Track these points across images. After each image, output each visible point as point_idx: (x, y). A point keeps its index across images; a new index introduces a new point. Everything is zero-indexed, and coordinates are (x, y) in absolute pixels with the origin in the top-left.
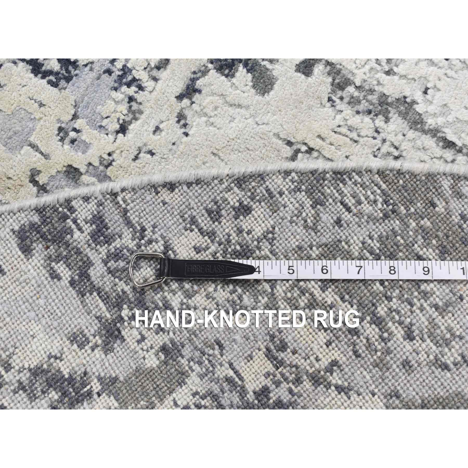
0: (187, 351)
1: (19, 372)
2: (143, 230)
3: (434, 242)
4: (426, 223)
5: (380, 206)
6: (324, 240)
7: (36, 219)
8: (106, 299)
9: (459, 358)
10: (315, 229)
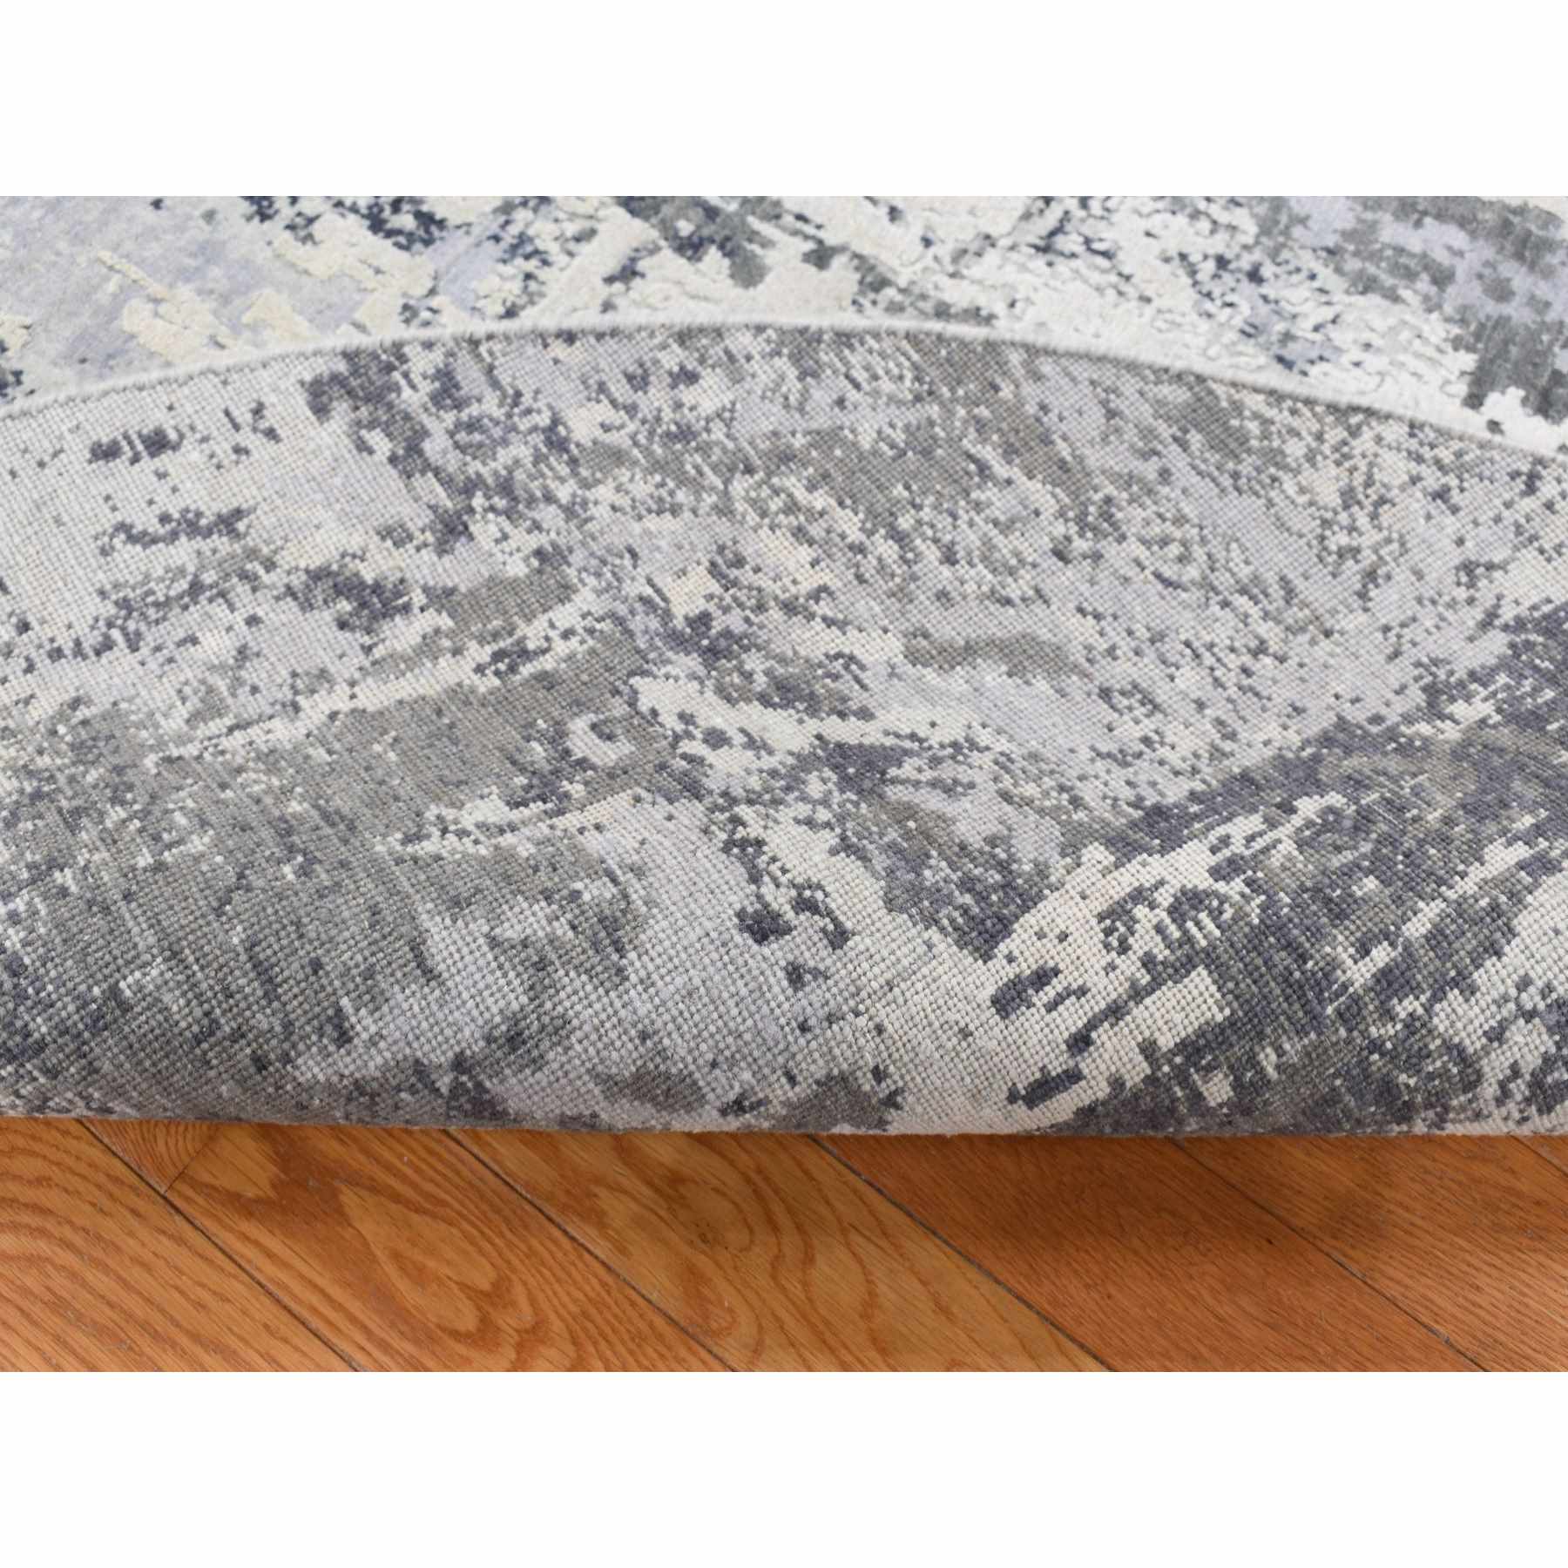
0: (578, 558)
1: (289, 573)
2: (518, 394)
3: (995, 437)
4: (983, 412)
5: (908, 383)
6: (814, 425)
7: (342, 367)
8: (447, 482)
9: (1031, 593)
10: (801, 409)
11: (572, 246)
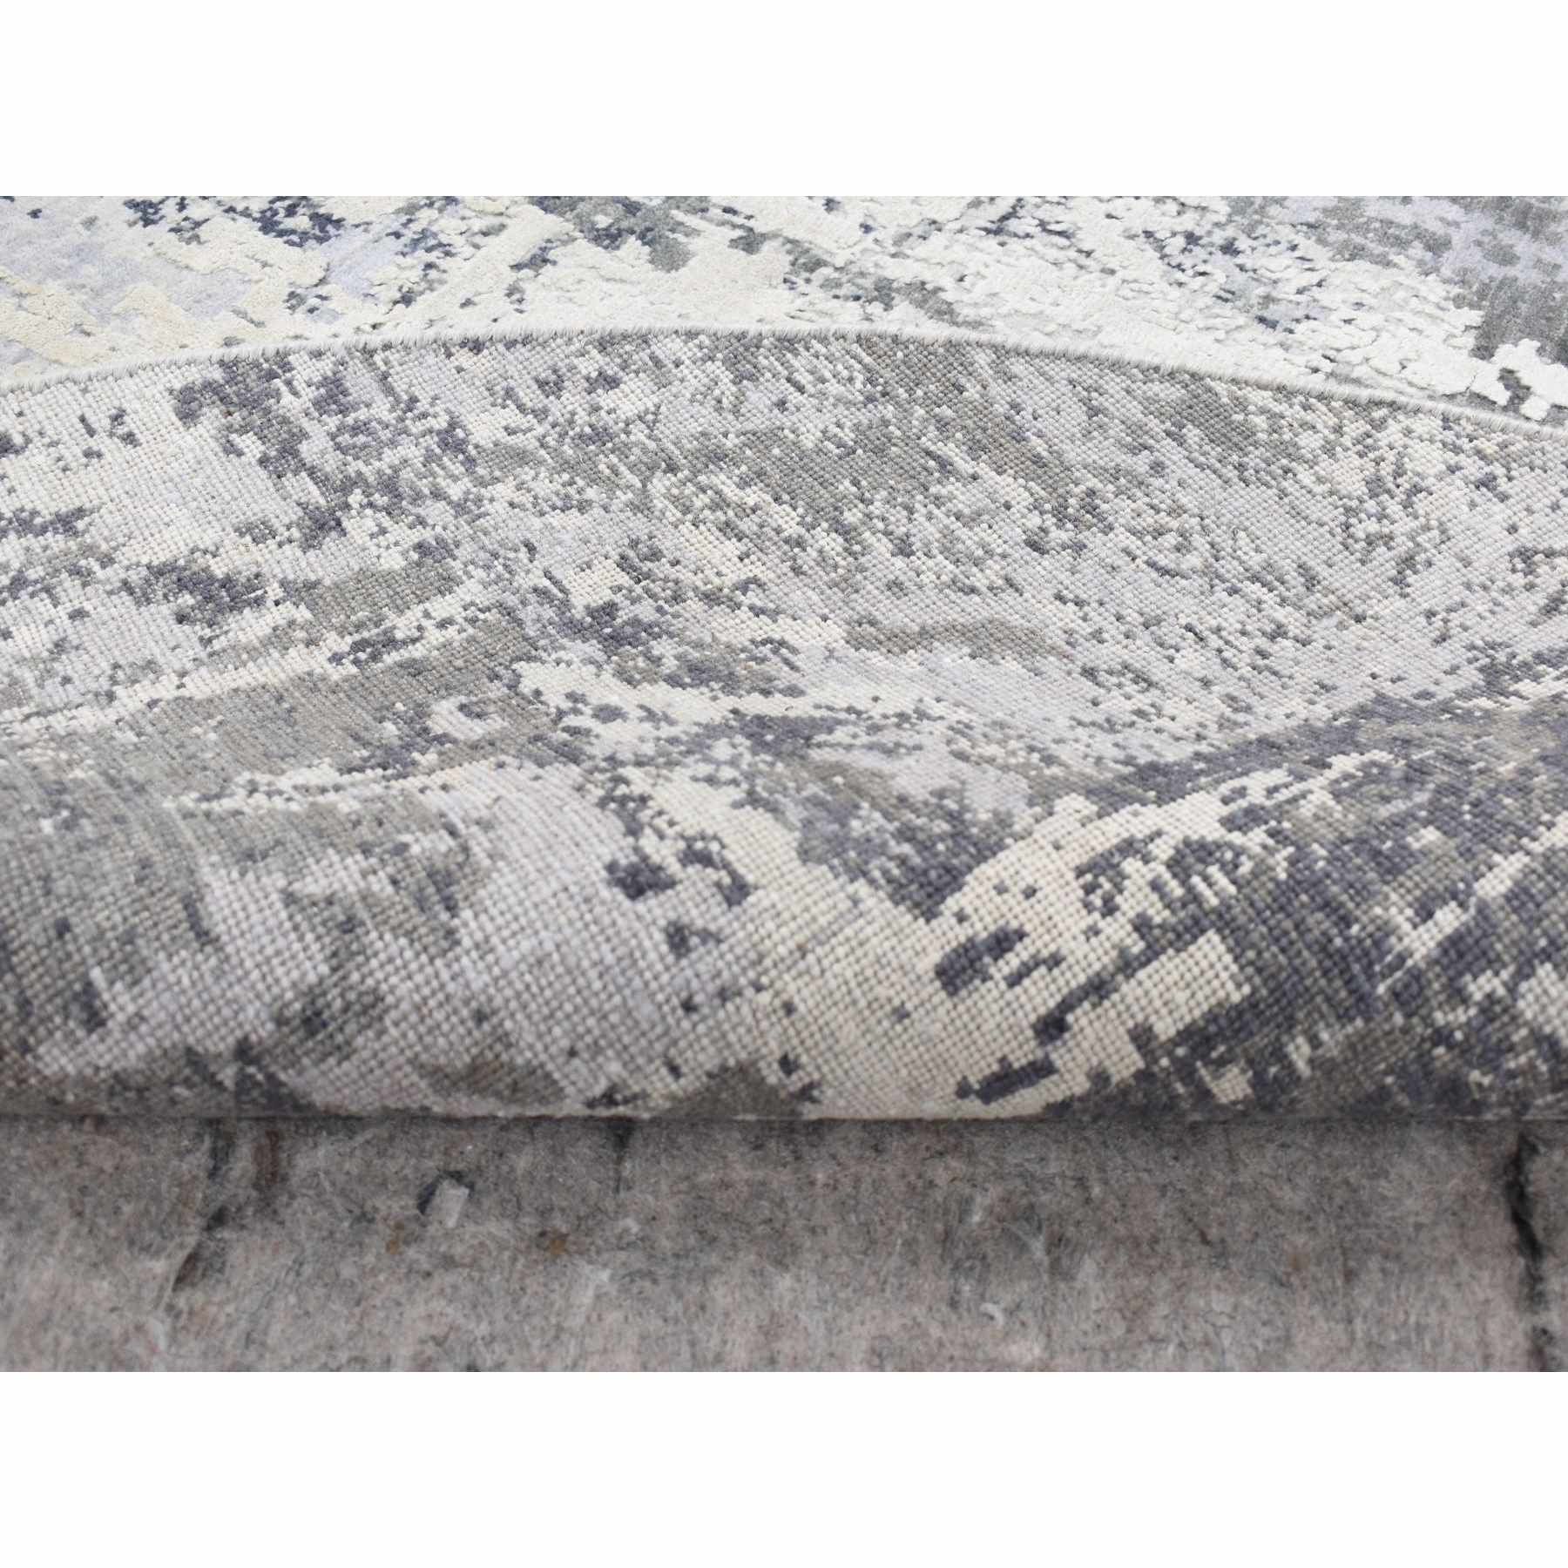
0: (464, 552)
1: (128, 569)
2: (414, 400)
3: (959, 435)
4: (946, 411)
5: (859, 385)
6: (749, 426)
7: (217, 375)
8: (321, 480)
9: (1000, 582)
10: (736, 411)
11: (479, 239)
